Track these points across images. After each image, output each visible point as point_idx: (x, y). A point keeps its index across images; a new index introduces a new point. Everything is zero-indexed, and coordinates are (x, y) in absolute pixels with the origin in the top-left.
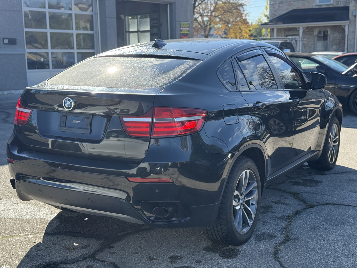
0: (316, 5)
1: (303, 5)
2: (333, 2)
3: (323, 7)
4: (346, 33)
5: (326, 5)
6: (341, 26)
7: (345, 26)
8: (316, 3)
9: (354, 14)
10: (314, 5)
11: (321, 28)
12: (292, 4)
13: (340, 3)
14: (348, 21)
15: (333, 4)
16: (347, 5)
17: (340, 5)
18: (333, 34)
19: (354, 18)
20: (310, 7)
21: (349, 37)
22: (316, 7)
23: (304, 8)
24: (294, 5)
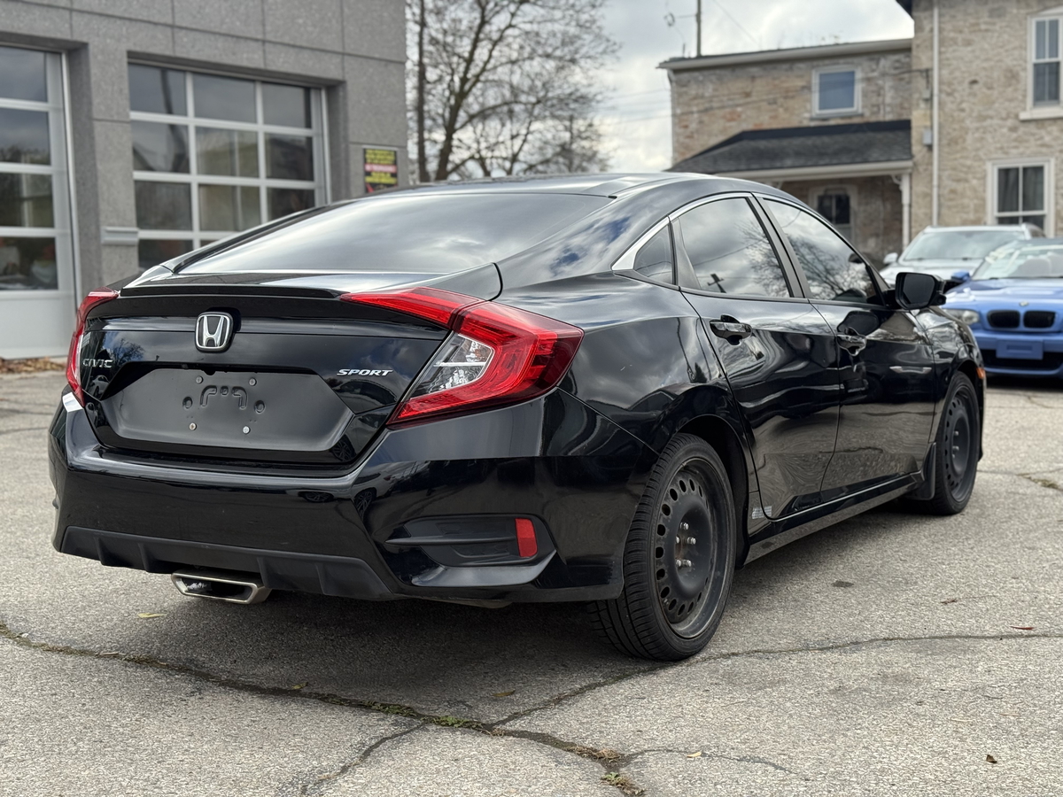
0: (812, 119)
1: (771, 117)
2: (864, 107)
3: (832, 122)
4: (906, 199)
5: (843, 117)
6: (889, 177)
7: (899, 178)
8: (810, 111)
9: (927, 141)
10: (805, 118)
11: (830, 186)
12: (739, 116)
13: (882, 112)
14: (909, 164)
15: (862, 115)
16: (905, 117)
17: (884, 116)
18: (867, 204)
19: (927, 155)
20: (794, 122)
21: (913, 210)
22: (813, 124)
23: (775, 125)
24: (743, 116)
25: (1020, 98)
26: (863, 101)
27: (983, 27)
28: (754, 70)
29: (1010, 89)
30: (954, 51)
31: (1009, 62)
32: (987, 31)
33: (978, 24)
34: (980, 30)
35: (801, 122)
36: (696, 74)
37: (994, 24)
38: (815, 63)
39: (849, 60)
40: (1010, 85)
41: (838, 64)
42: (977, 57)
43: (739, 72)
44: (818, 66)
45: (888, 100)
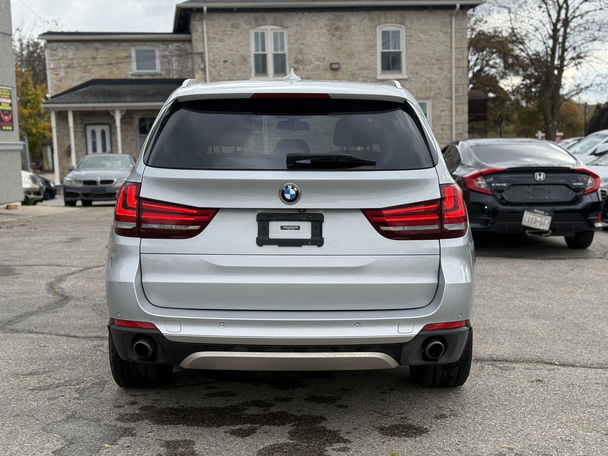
0: (133, 75)
1: (109, 72)
2: (161, 70)
3: (145, 77)
5: (151, 75)
8: (131, 70)
10: (129, 74)
11: (147, 113)
12: (90, 70)
13: (171, 73)
15: (161, 75)
17: (173, 76)
20: (123, 76)
22: (134, 78)
23: (112, 77)
24: (93, 71)
25: (249, 71)
26: (161, 67)
27: (229, 33)
28: (98, 45)
29: (244, 67)
30: (215, 44)
31: (242, 52)
32: (231, 35)
33: (225, 31)
34: (227, 34)
35: (127, 76)
36: (61, 44)
37: (234, 32)
38: (133, 44)
39: (152, 44)
40: (243, 64)
41: (146, 45)
42: (226, 48)
43: (88, 45)
44: (134, 45)
45: (174, 67)
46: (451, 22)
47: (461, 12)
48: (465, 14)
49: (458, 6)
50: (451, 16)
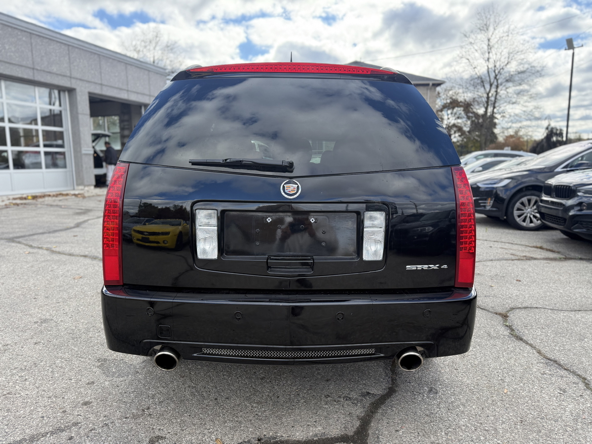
46: (427, 94)
47: (433, 88)
48: (435, 89)
49: (431, 84)
50: (427, 89)
